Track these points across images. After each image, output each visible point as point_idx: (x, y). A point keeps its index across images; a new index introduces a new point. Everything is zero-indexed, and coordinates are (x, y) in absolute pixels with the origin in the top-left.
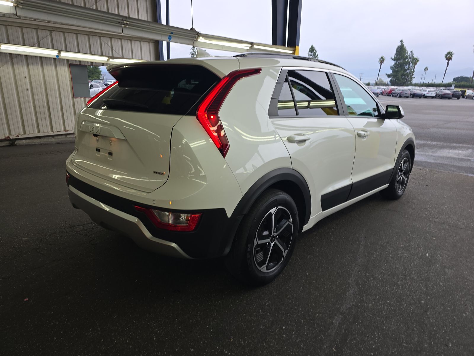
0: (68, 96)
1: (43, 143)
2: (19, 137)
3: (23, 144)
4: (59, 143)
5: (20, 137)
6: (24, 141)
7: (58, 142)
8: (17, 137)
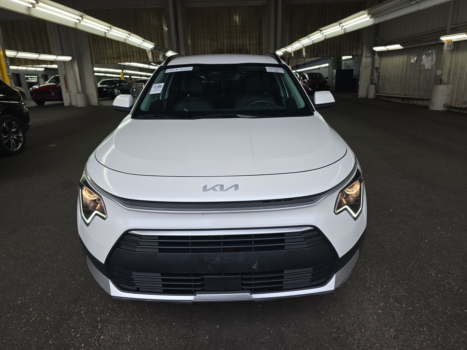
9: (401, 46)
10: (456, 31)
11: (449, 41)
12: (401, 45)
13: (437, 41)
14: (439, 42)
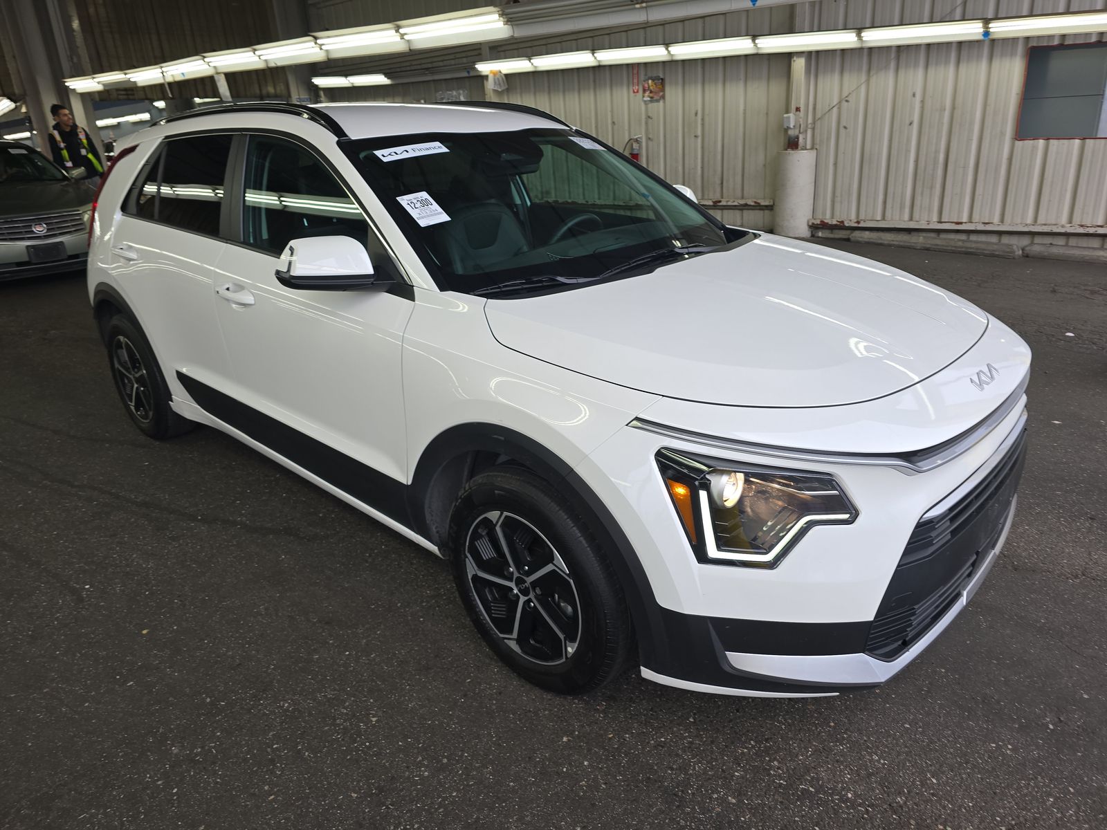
0: (1003, 134)
1: (897, 243)
2: (860, 226)
3: (860, 239)
4: (927, 249)
5: (862, 225)
6: (867, 234)
7: (928, 246)
8: (856, 225)
9: (386, 79)
10: (499, 52)
11: (495, 74)
12: (387, 75)
13: (468, 72)
14: (472, 74)
